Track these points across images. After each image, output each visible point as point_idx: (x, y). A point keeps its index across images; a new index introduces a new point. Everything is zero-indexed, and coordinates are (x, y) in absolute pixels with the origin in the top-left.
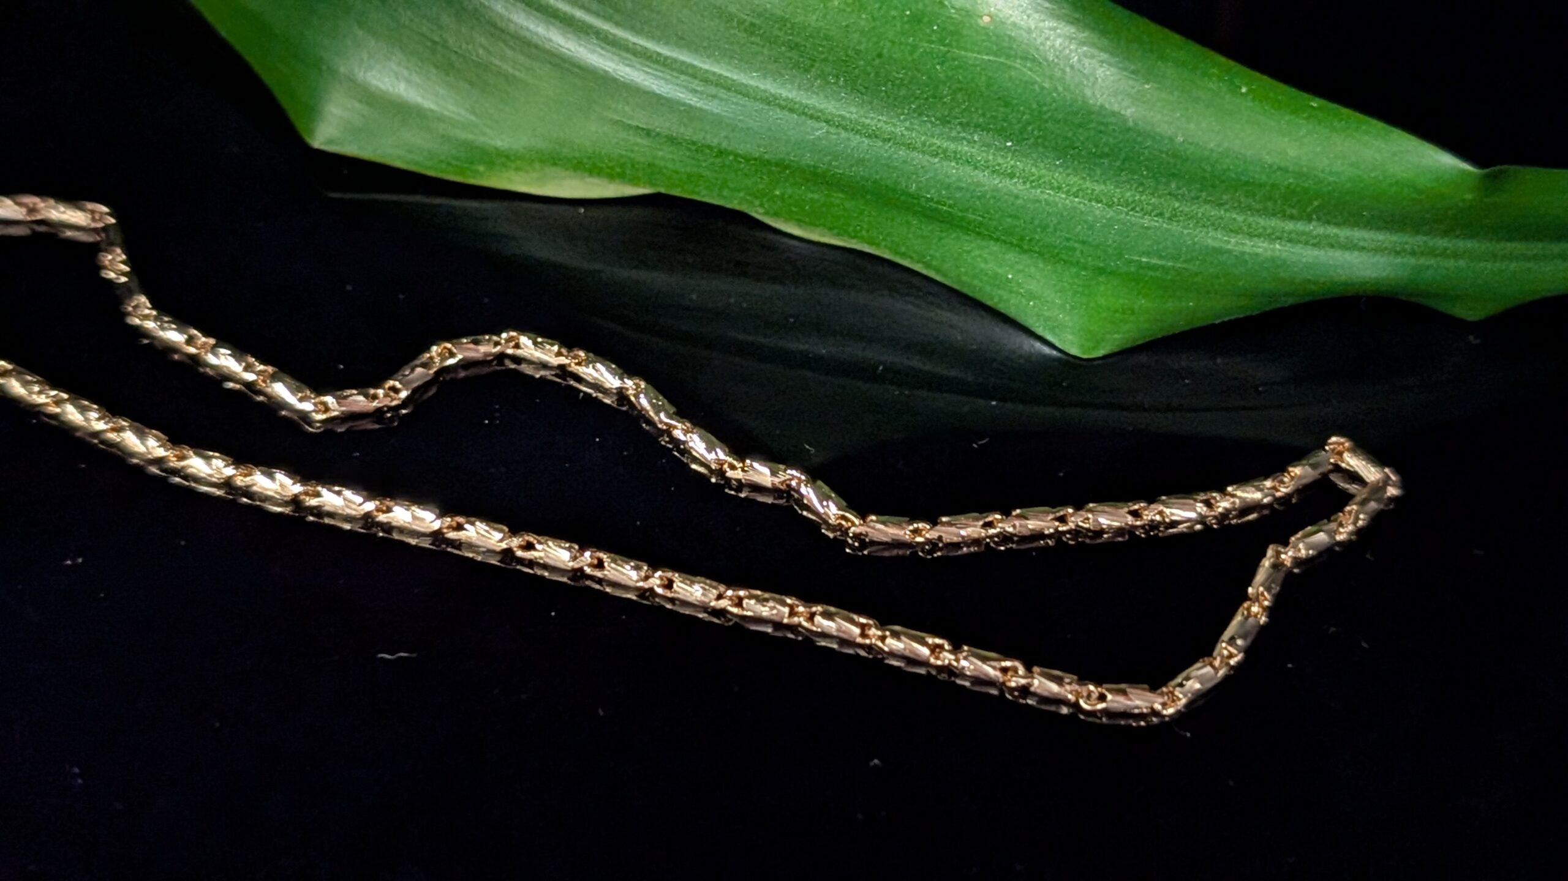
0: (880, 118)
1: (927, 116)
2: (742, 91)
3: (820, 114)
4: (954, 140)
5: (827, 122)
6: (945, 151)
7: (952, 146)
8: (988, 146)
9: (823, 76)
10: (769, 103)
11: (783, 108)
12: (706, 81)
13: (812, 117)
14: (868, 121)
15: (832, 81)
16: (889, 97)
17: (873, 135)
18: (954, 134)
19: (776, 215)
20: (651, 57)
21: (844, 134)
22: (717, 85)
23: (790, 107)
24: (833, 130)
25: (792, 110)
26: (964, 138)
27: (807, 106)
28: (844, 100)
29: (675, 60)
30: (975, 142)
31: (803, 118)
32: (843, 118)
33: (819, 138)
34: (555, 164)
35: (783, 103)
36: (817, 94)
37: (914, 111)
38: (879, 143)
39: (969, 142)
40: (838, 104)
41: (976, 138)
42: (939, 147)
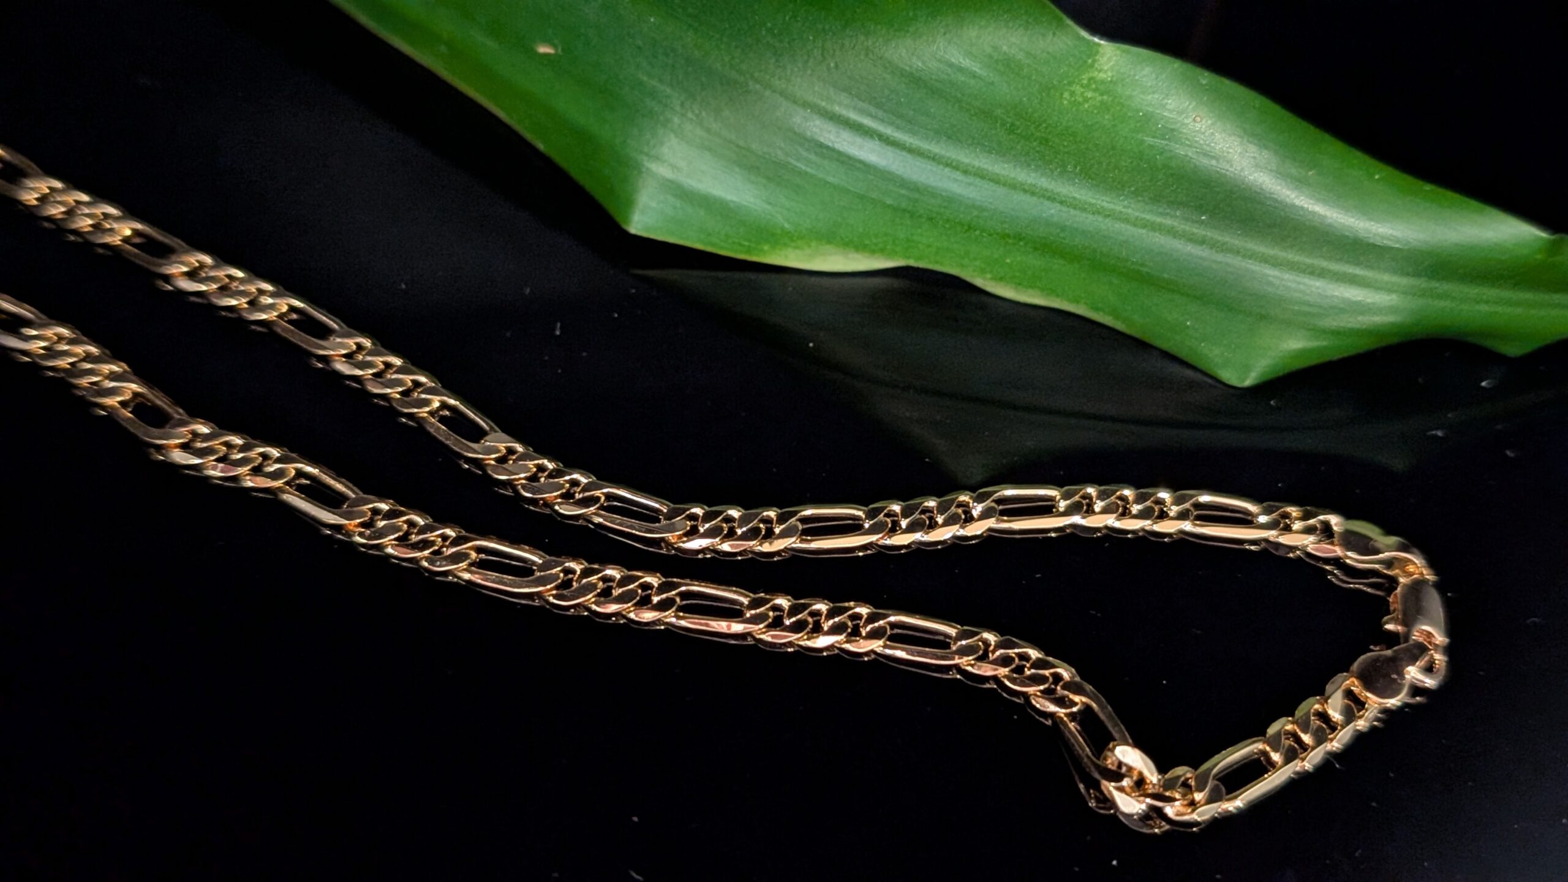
0: (1104, 198)
1: (1142, 196)
2: (996, 180)
3: (1056, 197)
4: (1161, 214)
5: (1061, 203)
7: (1159, 220)
8: (1187, 220)
9: (1064, 166)
10: (1015, 189)
11: (1025, 191)
12: (966, 172)
13: (1049, 199)
14: (1093, 201)
15: (1070, 170)
16: (1114, 181)
17: (1097, 212)
18: (1160, 210)
20: (923, 154)
21: (1072, 212)
22: (975, 175)
23: (1030, 191)
24: (1064, 209)
25: (1033, 194)
26: (1167, 214)
27: (1046, 190)
28: (1077, 185)
29: (942, 157)
30: (1177, 217)
31: (1042, 199)
32: (1075, 198)
33: (1052, 215)
34: (829, 242)
35: (1026, 187)
36: (1056, 181)
37: (1132, 193)
38: (1100, 219)
39: (1172, 217)
40: (1071, 189)
41: (1178, 213)
42: (1148, 221)
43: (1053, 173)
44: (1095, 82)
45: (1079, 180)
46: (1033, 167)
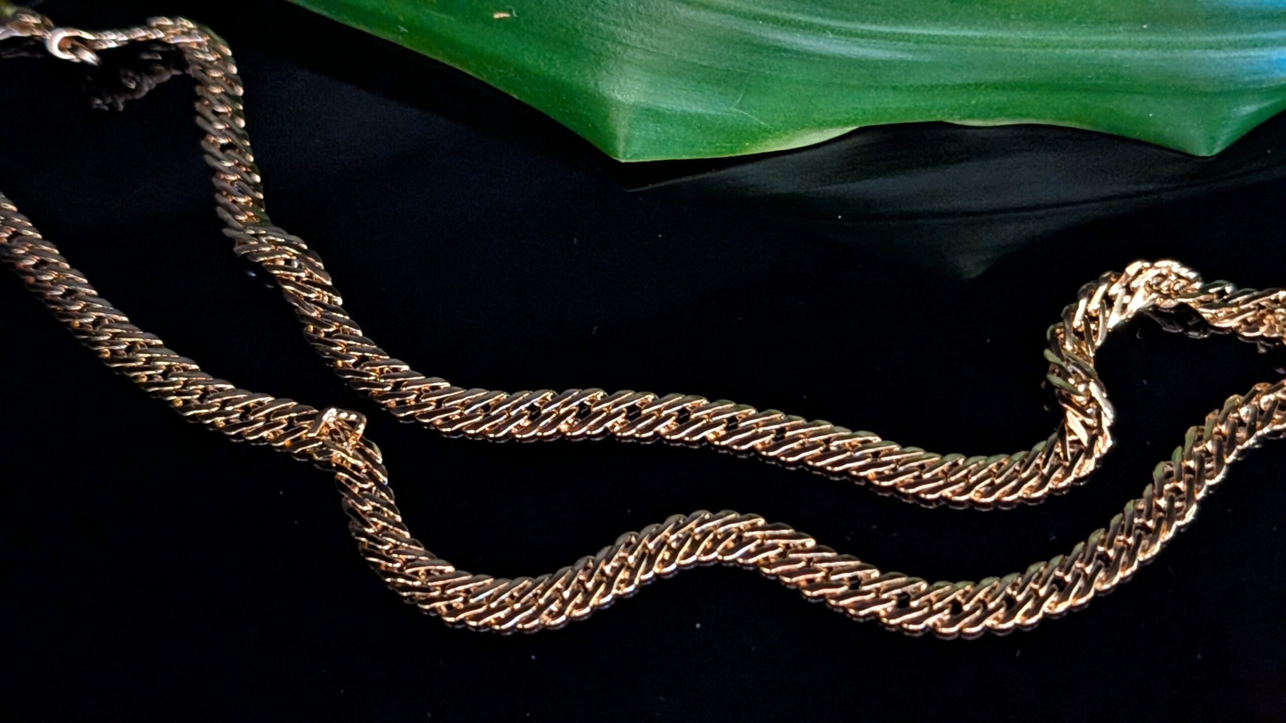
0: (1050, 33)
1: (1085, 23)
2: (947, 41)
3: (1006, 42)
4: (1106, 33)
6: (1099, 42)
7: (1105, 38)
8: (1130, 31)
9: (1007, 16)
10: (966, 45)
11: (977, 45)
13: (999, 45)
15: (1014, 18)
16: (1056, 18)
17: (1046, 46)
18: (1104, 30)
19: (971, 117)
20: (876, 36)
22: (927, 42)
23: (983, 42)
25: (985, 45)
26: (1111, 32)
27: (995, 39)
28: (1022, 28)
30: (1120, 31)
31: (993, 47)
32: (1024, 39)
35: (978, 42)
36: (1003, 30)
38: (1050, 50)
39: (1115, 33)
40: (1019, 32)
41: (1121, 28)
42: (1095, 41)
43: (998, 24)
45: (1024, 24)
46: (979, 23)
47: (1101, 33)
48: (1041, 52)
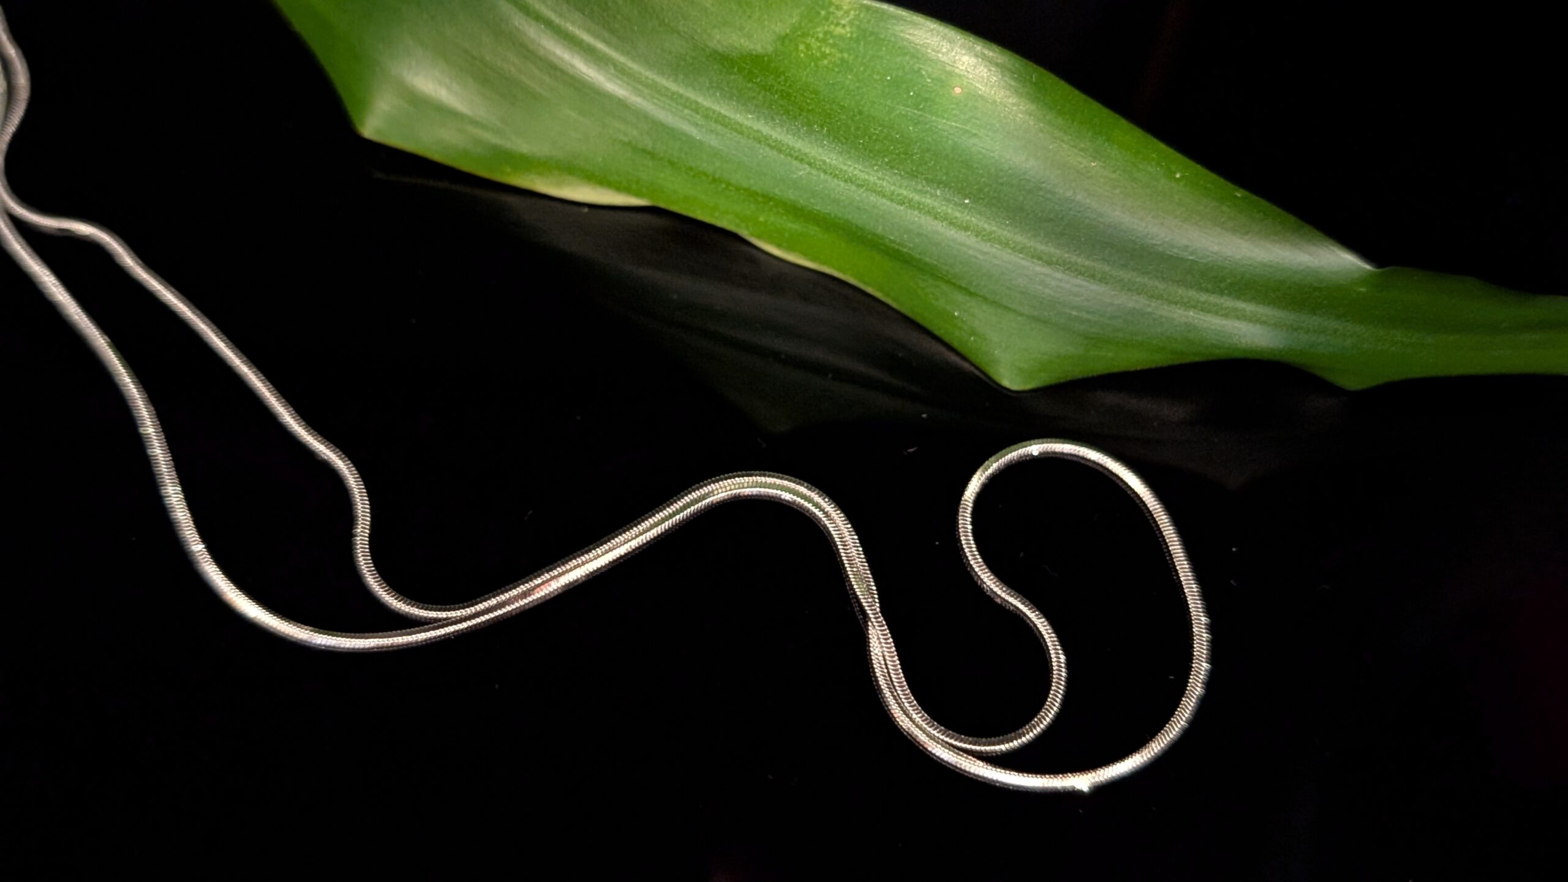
0: (856, 166)
1: (898, 169)
2: (739, 129)
3: (804, 157)
4: (920, 192)
5: (810, 164)
6: (910, 201)
7: (917, 198)
8: (949, 201)
9: (809, 124)
10: (760, 142)
11: (772, 148)
12: (707, 117)
13: (796, 158)
14: (845, 168)
15: (817, 130)
16: (865, 150)
17: (849, 180)
18: (920, 187)
19: (759, 237)
20: (661, 91)
21: (822, 176)
22: (716, 121)
23: (778, 148)
24: (814, 172)
25: (780, 151)
26: (926, 192)
27: (793, 149)
28: (826, 147)
29: (682, 96)
30: (937, 196)
31: (789, 158)
32: (824, 162)
33: (801, 178)
35: (772, 143)
36: (803, 140)
37: (887, 164)
38: (853, 188)
39: (932, 196)
40: (820, 150)
41: (938, 192)
42: (905, 197)
43: (799, 130)
44: (833, 37)
45: (828, 142)
46: (778, 121)
47: (915, 190)
48: (842, 184)
